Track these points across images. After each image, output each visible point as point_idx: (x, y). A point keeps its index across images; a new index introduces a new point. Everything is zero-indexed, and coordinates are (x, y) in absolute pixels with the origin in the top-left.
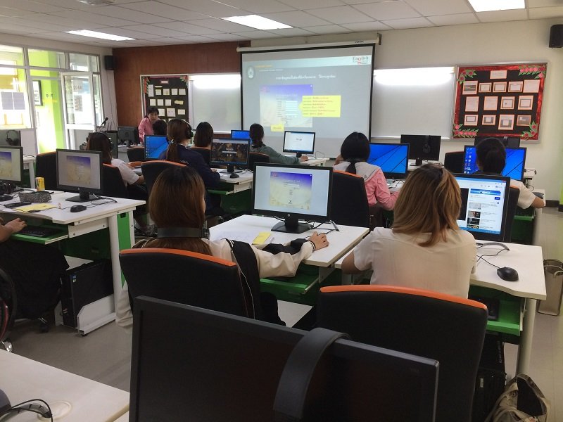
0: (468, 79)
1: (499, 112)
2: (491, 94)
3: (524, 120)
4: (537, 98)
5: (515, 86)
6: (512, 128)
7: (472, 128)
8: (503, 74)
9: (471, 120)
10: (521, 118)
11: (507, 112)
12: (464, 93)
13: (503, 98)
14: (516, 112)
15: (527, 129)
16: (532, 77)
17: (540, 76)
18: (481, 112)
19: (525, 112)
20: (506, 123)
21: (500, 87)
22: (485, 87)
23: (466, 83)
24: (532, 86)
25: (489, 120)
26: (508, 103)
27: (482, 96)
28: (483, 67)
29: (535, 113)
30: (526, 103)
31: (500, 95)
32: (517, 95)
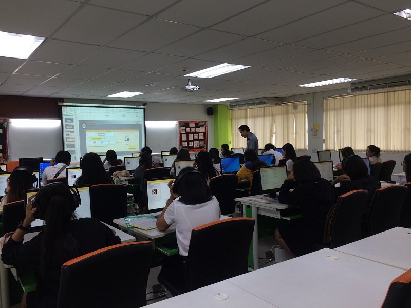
0: (182, 126)
1: (194, 140)
2: (191, 133)
4: (205, 134)
5: (198, 130)
6: (198, 147)
8: (193, 125)
9: (185, 144)
10: (201, 142)
11: (196, 140)
12: (181, 132)
13: (194, 135)
14: (199, 140)
15: (203, 147)
16: (202, 126)
17: (205, 126)
18: (188, 141)
19: (202, 140)
20: (196, 145)
21: (193, 130)
22: (188, 130)
23: (181, 128)
24: (203, 130)
25: (191, 144)
26: (196, 136)
27: (187, 134)
28: (186, 122)
29: (205, 140)
30: (202, 137)
31: (193, 133)
32: (198, 133)
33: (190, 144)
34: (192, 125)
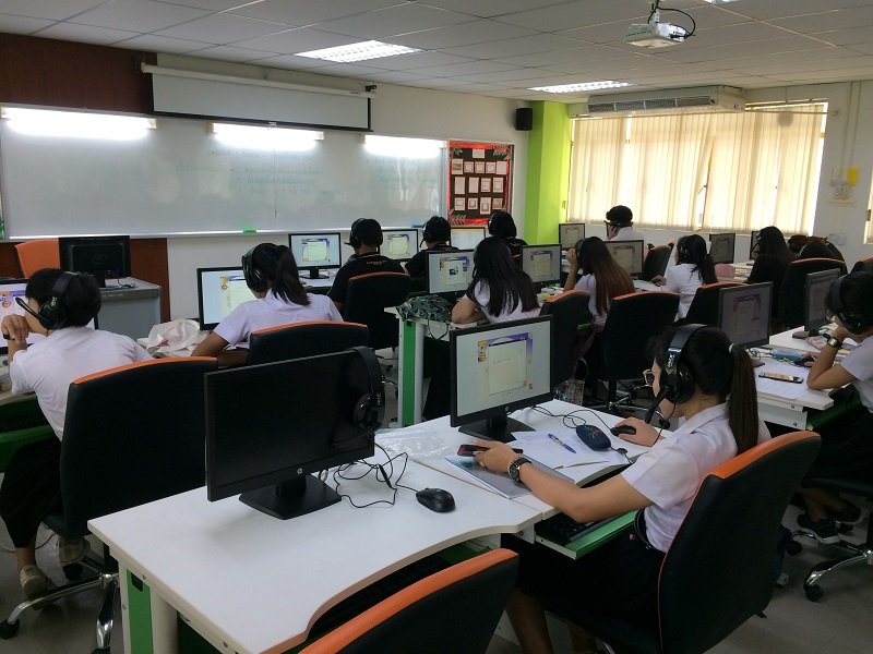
0: (455, 156)
1: (480, 195)
2: (474, 175)
3: (498, 202)
4: (506, 179)
5: (491, 168)
6: (489, 213)
7: (461, 212)
9: (460, 205)
10: (495, 201)
11: (486, 195)
12: (454, 173)
13: (483, 179)
14: (492, 195)
16: (501, 158)
17: (507, 158)
18: (467, 195)
19: (498, 195)
20: (485, 207)
21: (480, 168)
22: (469, 167)
23: (456, 161)
24: (501, 168)
25: (473, 202)
26: (486, 184)
27: (467, 176)
28: (466, 144)
29: (505, 196)
30: (498, 186)
31: (481, 176)
32: (492, 176)
33: (472, 204)
34: (478, 153)
